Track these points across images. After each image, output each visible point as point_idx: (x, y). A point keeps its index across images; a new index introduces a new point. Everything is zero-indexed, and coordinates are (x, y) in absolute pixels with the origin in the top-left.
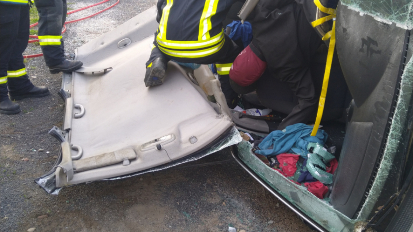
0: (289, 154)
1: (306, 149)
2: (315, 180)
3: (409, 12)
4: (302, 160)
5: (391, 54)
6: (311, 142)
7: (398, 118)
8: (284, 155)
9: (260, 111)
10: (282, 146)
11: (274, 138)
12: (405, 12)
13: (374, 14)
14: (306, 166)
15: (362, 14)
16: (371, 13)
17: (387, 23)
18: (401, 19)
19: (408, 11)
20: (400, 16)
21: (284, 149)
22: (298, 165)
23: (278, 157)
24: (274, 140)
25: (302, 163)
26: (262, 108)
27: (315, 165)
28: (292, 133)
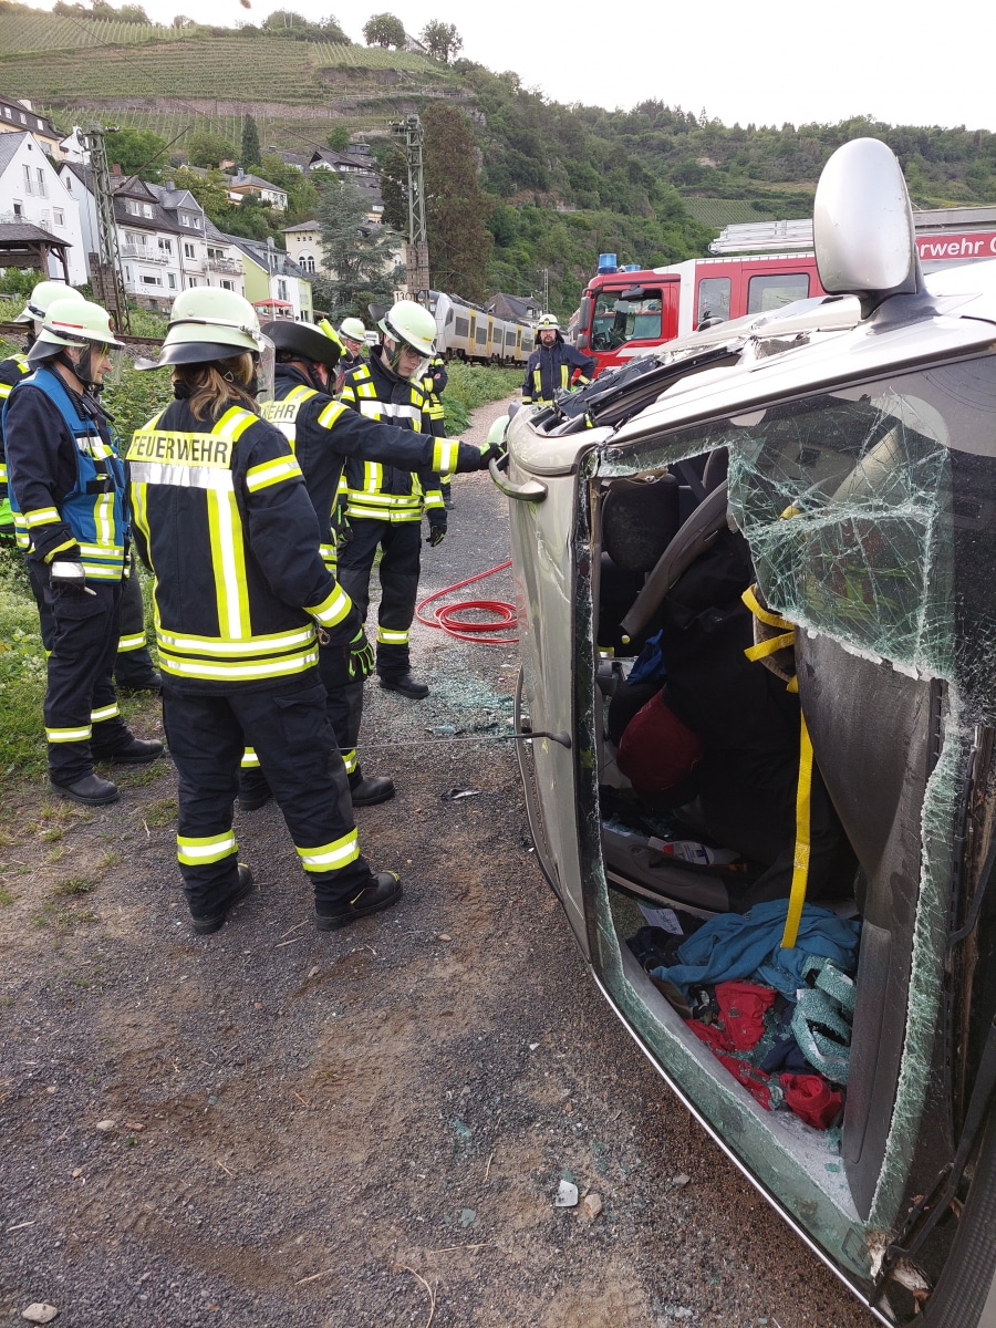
0: (746, 986)
1: (799, 973)
2: (808, 1068)
3: (920, 632)
4: (783, 1007)
5: (908, 744)
6: (814, 954)
7: (927, 933)
8: (735, 986)
9: (708, 851)
10: (734, 961)
11: (718, 934)
12: (910, 632)
13: (840, 634)
14: (789, 1024)
15: (812, 634)
16: (833, 631)
17: (871, 660)
18: (903, 650)
19: (916, 629)
20: (899, 643)
21: (740, 968)
22: (771, 1019)
23: (719, 990)
24: (717, 939)
25: (782, 1013)
26: (715, 846)
27: (812, 1025)
28: (763, 924)
